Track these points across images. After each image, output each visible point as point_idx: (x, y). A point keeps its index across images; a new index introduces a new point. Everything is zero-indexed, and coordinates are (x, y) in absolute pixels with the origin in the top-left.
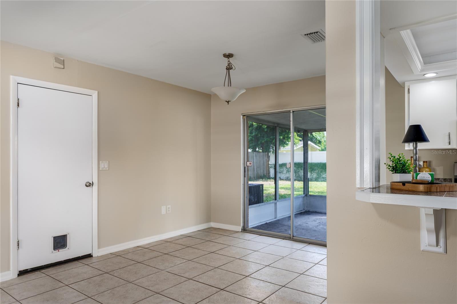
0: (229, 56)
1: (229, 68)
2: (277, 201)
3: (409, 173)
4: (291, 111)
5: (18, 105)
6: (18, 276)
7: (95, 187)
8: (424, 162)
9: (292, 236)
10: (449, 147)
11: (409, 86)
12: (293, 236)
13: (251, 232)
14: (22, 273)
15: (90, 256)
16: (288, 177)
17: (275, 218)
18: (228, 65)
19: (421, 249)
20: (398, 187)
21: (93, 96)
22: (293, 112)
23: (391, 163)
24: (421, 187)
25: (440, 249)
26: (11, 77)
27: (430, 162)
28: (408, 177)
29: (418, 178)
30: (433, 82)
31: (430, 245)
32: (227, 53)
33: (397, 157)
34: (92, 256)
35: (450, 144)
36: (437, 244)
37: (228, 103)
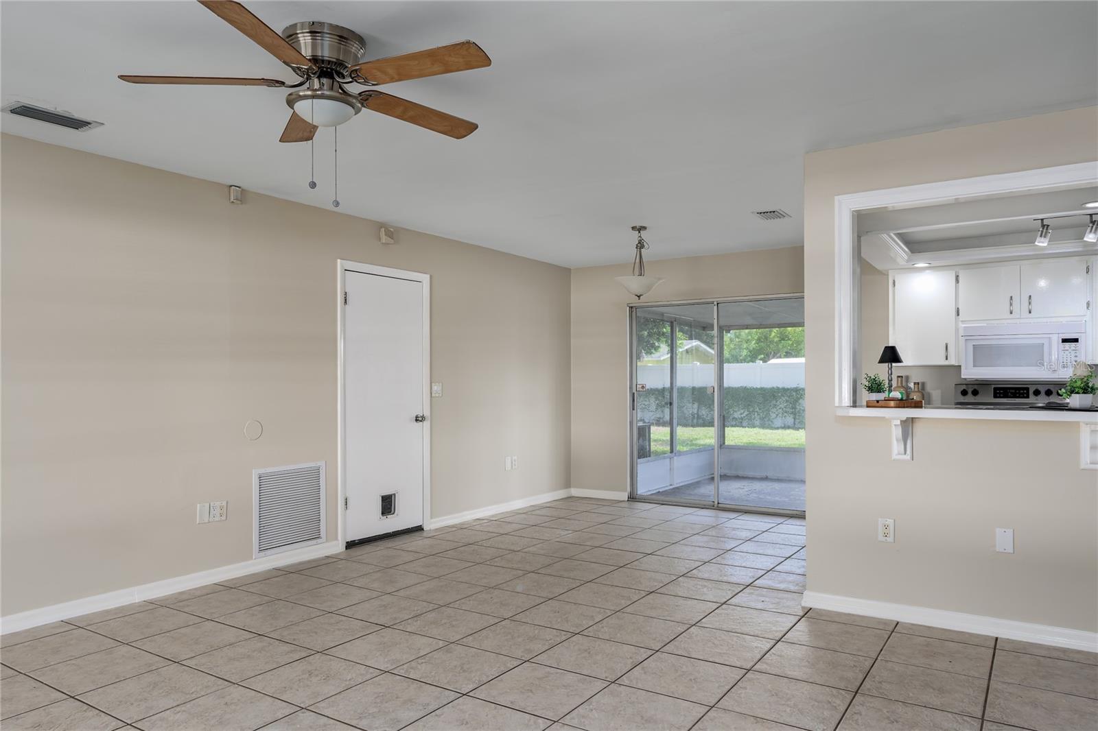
0: (640, 229)
1: (641, 245)
2: (674, 454)
3: (884, 392)
4: (715, 303)
5: (346, 302)
6: (346, 549)
7: (427, 424)
8: (915, 383)
9: (716, 503)
10: (947, 363)
11: (894, 277)
12: (718, 503)
13: (644, 500)
14: (350, 545)
15: (419, 529)
16: (660, 418)
17: (671, 485)
18: (639, 243)
19: (893, 458)
20: (874, 405)
21: (424, 282)
22: (718, 304)
23: (867, 384)
24: (892, 403)
25: (908, 457)
26: (339, 260)
27: (923, 384)
28: (881, 396)
29: (890, 396)
30: (927, 271)
31: (899, 454)
32: (638, 224)
33: (873, 377)
34: (423, 529)
35: (947, 359)
36: (905, 453)
37: (639, 297)
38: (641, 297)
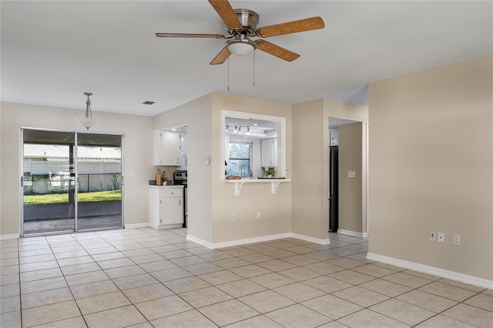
9: (76, 230)
11: (161, 132)
18: (88, 102)
35: (178, 163)
37: (88, 128)
38: (89, 129)
